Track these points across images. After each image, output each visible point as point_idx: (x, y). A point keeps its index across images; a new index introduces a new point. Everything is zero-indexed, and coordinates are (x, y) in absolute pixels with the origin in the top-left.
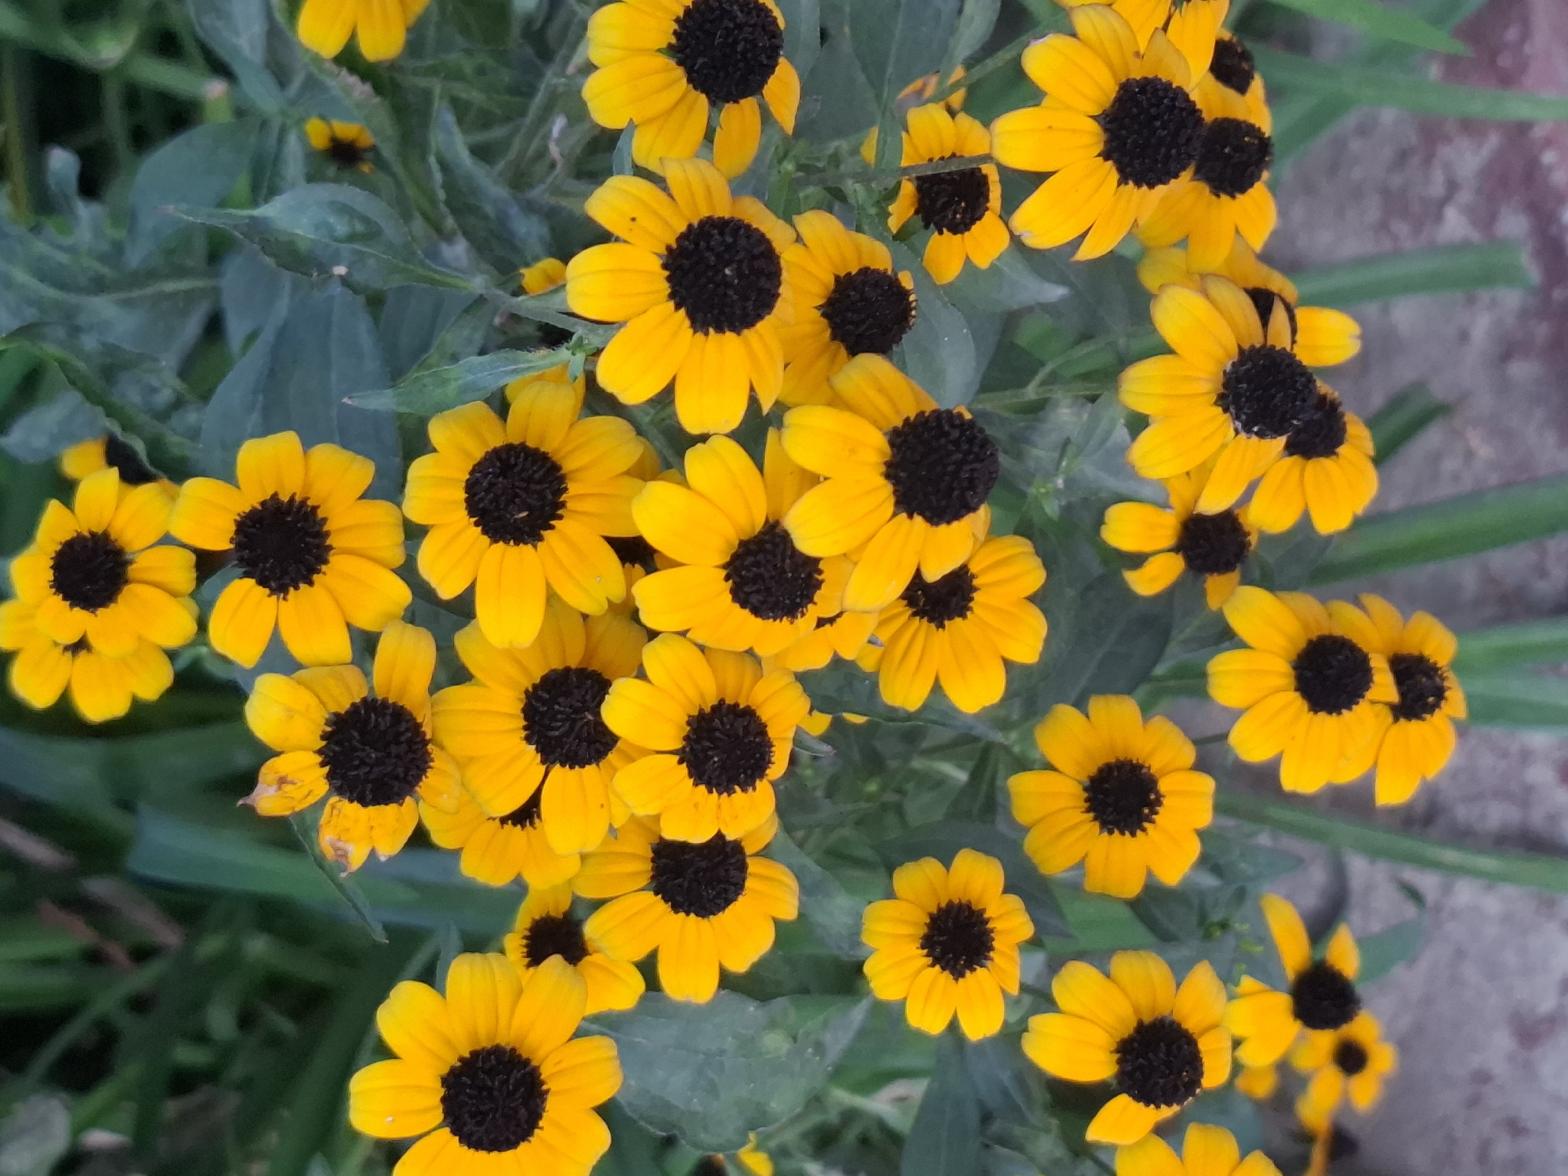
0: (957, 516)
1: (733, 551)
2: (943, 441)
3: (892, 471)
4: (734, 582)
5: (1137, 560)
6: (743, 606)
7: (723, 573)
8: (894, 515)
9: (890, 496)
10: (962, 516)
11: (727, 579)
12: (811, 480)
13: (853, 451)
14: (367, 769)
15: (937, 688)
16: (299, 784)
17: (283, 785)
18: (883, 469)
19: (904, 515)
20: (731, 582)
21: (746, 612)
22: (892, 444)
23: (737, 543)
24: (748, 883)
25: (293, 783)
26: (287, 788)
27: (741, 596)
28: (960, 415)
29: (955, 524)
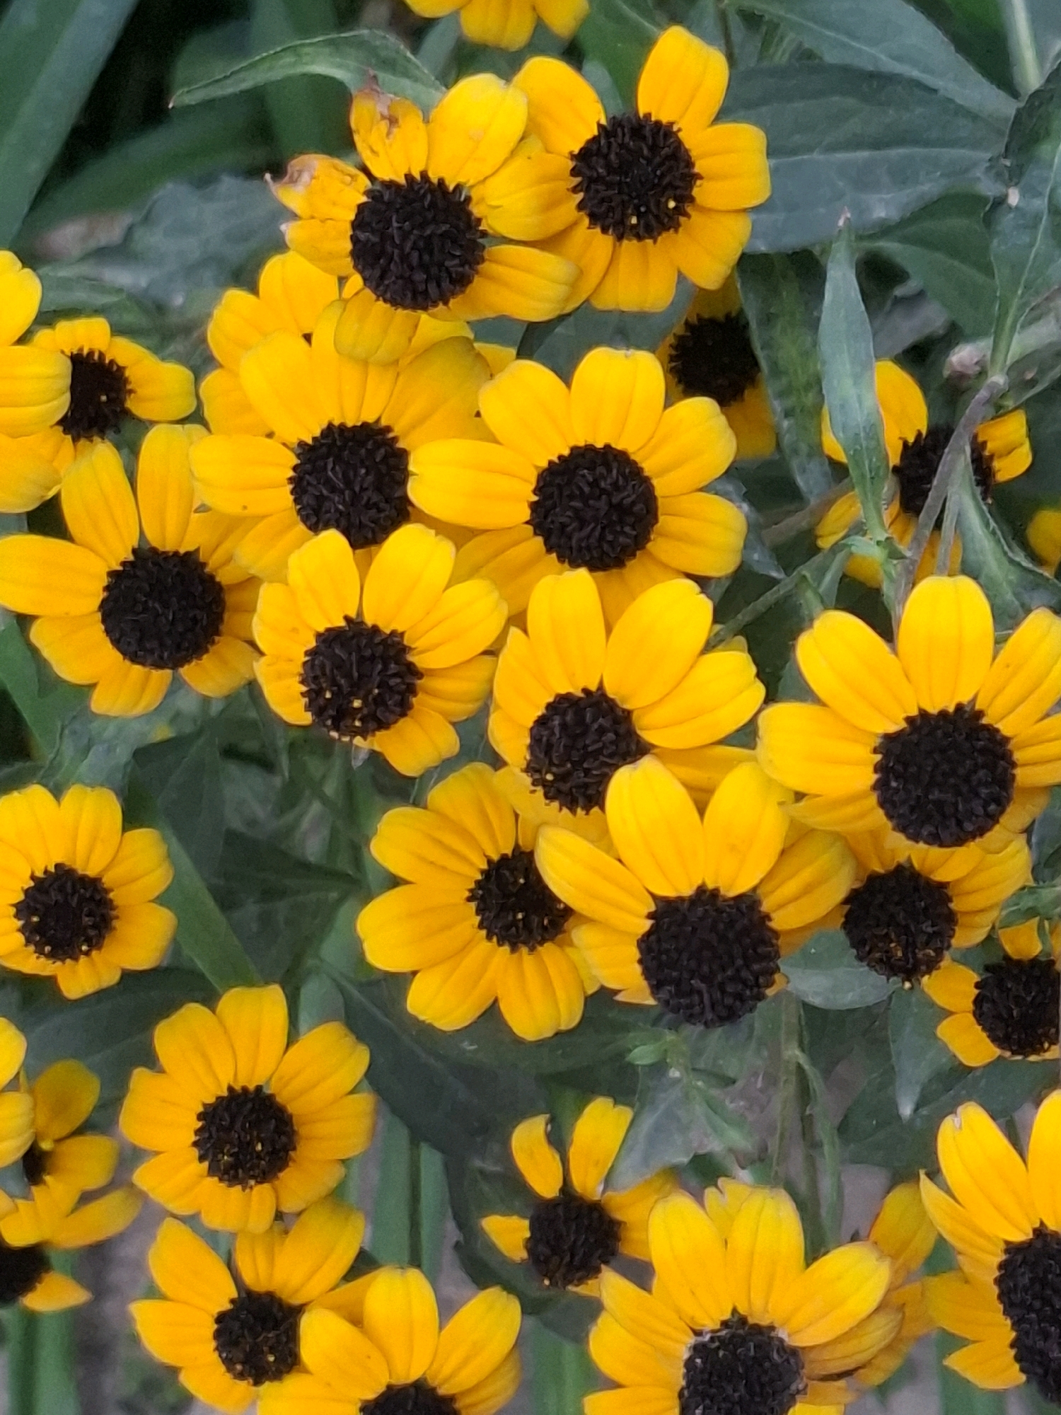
0: (647, 973)
1: (619, 702)
2: (740, 962)
3: (706, 897)
4: (580, 699)
5: (558, 1140)
6: (549, 706)
7: (593, 687)
8: (654, 896)
9: (676, 890)
10: (647, 978)
11: (585, 691)
12: (701, 799)
13: (733, 848)
14: (397, 242)
15: (394, 882)
16: (387, 141)
17: (387, 122)
18: (710, 886)
19: (653, 908)
20: (582, 695)
21: (540, 711)
22: (740, 898)
23: (627, 706)
24: (137, 669)
25: (389, 134)
26: (384, 125)
27: (561, 705)
28: (770, 984)
29: (638, 969)
